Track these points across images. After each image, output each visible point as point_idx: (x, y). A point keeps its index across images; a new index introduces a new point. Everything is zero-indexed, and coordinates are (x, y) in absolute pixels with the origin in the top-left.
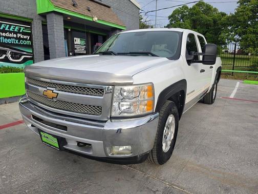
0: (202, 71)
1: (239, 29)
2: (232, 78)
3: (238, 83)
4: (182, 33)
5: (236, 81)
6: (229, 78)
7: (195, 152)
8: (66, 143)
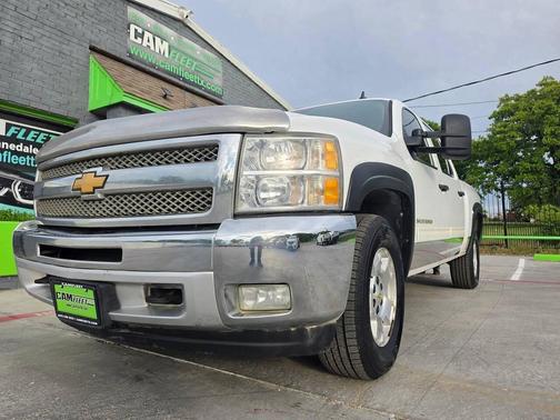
0: (444, 188)
1: (503, 166)
2: (508, 254)
3: (522, 261)
4: (391, 102)
5: (516, 257)
6: (500, 253)
7: (455, 358)
8: (116, 305)
